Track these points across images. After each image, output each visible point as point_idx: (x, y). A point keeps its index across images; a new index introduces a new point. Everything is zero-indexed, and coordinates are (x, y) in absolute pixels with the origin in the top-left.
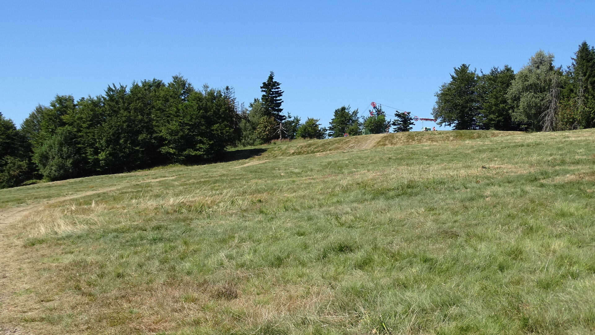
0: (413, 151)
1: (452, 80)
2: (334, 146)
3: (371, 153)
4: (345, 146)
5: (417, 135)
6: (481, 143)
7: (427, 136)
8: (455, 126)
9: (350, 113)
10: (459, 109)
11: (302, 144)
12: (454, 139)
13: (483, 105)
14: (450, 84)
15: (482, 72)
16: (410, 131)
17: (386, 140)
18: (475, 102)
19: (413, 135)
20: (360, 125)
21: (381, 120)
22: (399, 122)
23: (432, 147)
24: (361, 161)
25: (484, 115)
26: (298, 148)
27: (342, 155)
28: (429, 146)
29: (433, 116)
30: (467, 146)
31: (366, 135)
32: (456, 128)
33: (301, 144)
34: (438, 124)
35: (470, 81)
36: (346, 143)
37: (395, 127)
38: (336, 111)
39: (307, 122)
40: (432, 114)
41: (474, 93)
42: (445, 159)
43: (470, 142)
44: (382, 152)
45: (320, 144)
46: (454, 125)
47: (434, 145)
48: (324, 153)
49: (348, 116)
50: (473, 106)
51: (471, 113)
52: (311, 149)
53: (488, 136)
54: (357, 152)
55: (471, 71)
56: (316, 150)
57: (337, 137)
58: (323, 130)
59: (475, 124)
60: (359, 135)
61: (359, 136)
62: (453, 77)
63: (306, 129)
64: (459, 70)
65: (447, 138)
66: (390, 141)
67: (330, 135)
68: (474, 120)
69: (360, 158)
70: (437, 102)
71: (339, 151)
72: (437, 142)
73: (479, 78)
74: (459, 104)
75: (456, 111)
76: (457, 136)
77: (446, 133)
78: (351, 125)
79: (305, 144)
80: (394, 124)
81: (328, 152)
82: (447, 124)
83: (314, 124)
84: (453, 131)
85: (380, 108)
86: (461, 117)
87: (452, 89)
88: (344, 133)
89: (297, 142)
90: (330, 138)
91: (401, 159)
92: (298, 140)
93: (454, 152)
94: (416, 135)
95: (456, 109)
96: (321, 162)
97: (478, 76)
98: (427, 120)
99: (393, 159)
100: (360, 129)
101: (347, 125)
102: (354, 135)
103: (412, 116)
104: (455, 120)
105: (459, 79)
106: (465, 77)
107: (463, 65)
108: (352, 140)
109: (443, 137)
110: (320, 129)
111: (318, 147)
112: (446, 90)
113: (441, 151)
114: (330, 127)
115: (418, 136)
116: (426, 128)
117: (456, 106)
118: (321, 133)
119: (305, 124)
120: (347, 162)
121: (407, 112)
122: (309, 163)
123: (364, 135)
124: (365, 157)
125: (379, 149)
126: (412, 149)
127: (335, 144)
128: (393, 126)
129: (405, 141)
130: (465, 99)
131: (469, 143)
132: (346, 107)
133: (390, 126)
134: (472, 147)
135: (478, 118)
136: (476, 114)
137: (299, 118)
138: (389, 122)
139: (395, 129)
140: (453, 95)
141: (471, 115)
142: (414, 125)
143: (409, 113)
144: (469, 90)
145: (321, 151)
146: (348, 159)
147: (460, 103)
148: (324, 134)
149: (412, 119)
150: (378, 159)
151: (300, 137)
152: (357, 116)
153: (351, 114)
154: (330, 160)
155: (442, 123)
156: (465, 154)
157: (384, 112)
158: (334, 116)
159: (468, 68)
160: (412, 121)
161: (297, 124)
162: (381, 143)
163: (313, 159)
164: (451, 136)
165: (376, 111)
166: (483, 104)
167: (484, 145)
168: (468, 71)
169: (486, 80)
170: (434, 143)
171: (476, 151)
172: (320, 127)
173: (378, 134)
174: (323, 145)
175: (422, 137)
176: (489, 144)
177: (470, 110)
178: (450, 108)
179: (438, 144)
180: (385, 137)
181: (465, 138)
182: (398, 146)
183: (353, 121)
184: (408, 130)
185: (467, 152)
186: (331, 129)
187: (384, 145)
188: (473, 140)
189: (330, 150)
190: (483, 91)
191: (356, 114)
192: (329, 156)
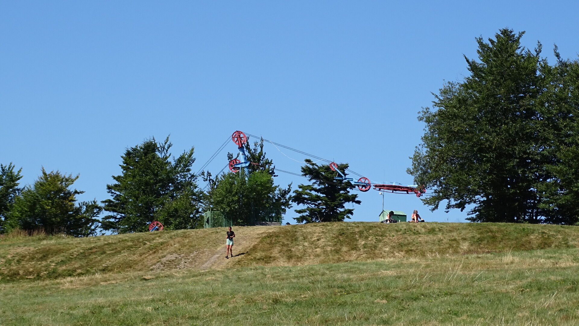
0: (349, 280)
1: (470, 74)
2: (118, 258)
3: (223, 283)
4: (150, 259)
5: (365, 233)
6: (549, 264)
7: (394, 238)
8: (478, 210)
9: (169, 160)
10: (488, 161)
11: (21, 250)
12: (472, 248)
13: (559, 150)
14: (465, 86)
15: (558, 55)
16: (346, 220)
17: (272, 245)
18: (536, 141)
19: (354, 233)
20: (199, 199)
21: (261, 185)
22: (314, 193)
23: (404, 271)
24: (189, 307)
25: (562, 181)
26: (9, 262)
27: (139, 285)
28: (398, 266)
29: (412, 178)
30: (506, 271)
31: (214, 229)
32: (479, 218)
33: (19, 250)
34: (427, 202)
35: (522, 80)
36: (155, 249)
37: (302, 207)
38: (128, 154)
39: (39, 185)
40: (411, 173)
41: (533, 114)
42: (435, 309)
43: (517, 259)
44: (258, 280)
45: (75, 251)
46: (473, 206)
47: (411, 265)
48: (85, 278)
49: (162, 169)
50: (529, 154)
51: (524, 172)
52: (47, 266)
53: (571, 243)
54: (183, 278)
55: (526, 50)
56: (64, 268)
57: (130, 230)
58: (87, 211)
59: (534, 206)
60: (192, 228)
61: (192, 232)
62: (473, 67)
63: (34, 204)
64: (491, 46)
65: (451, 246)
66: (285, 248)
67: (106, 226)
68: (532, 195)
69: (188, 297)
70: (425, 138)
71: (132, 274)
72: (423, 255)
73: (550, 70)
74: (490, 147)
75: (480, 164)
76: (480, 240)
77: (450, 231)
78: (172, 197)
79: (32, 249)
80: (299, 199)
81: (98, 276)
82: (453, 202)
83: (60, 190)
84: (470, 225)
85: (259, 150)
86: (494, 184)
87: (470, 101)
88: (152, 219)
89: (8, 243)
90: (108, 233)
91: (311, 304)
92: (11, 236)
93: (464, 287)
94: (361, 233)
95: (480, 161)
96: (72, 304)
97: (546, 64)
98: (395, 188)
99: (286, 304)
100: (198, 212)
101: (159, 195)
102: (177, 227)
103: (352, 175)
104: (477, 193)
105: (491, 73)
106: (509, 68)
107: (505, 32)
108: (172, 242)
109: (440, 241)
110: (76, 205)
111: (70, 260)
112: (454, 102)
113: (426, 285)
114: (109, 201)
115: (367, 238)
116: (391, 214)
117: (481, 150)
118: (80, 219)
119: (33, 188)
120: (149, 309)
121: (339, 163)
122: (35, 307)
123: (208, 228)
124: (205, 296)
125: (250, 272)
126: (345, 276)
127: (120, 252)
128: (294, 204)
129: (329, 249)
130: (507, 131)
131: (512, 263)
132: (160, 141)
133: (286, 204)
134: (519, 275)
135: (543, 187)
136: (539, 177)
137: (15, 171)
138: (284, 193)
139: (300, 212)
140: (474, 118)
141: (525, 179)
142: (359, 202)
143: (343, 168)
144: (521, 106)
145: (79, 271)
146: (153, 300)
147: (492, 143)
148: (88, 221)
149: (352, 187)
150: (241, 303)
151: (18, 228)
152: (189, 170)
153: (173, 163)
154: (101, 300)
155: (440, 199)
156: (496, 293)
157: (270, 163)
158: (123, 167)
159: (517, 41)
160: (352, 192)
161: (8, 188)
162: (259, 255)
163: (51, 295)
164: (464, 239)
165: (247, 159)
166: (558, 147)
167: (553, 271)
168: (518, 52)
169: (567, 78)
170: (413, 260)
171: (530, 286)
172: (79, 201)
173: (251, 228)
174: (83, 255)
175: (380, 241)
176: (570, 268)
177: (523, 163)
178: (462, 158)
179: (423, 263)
180: (270, 236)
181: (503, 248)
182: (308, 263)
183: (179, 187)
184: (338, 218)
185: (504, 289)
186: (110, 206)
187: (267, 259)
188: (525, 253)
189: (104, 270)
190: (560, 111)
191: (186, 166)
192: (99, 287)
